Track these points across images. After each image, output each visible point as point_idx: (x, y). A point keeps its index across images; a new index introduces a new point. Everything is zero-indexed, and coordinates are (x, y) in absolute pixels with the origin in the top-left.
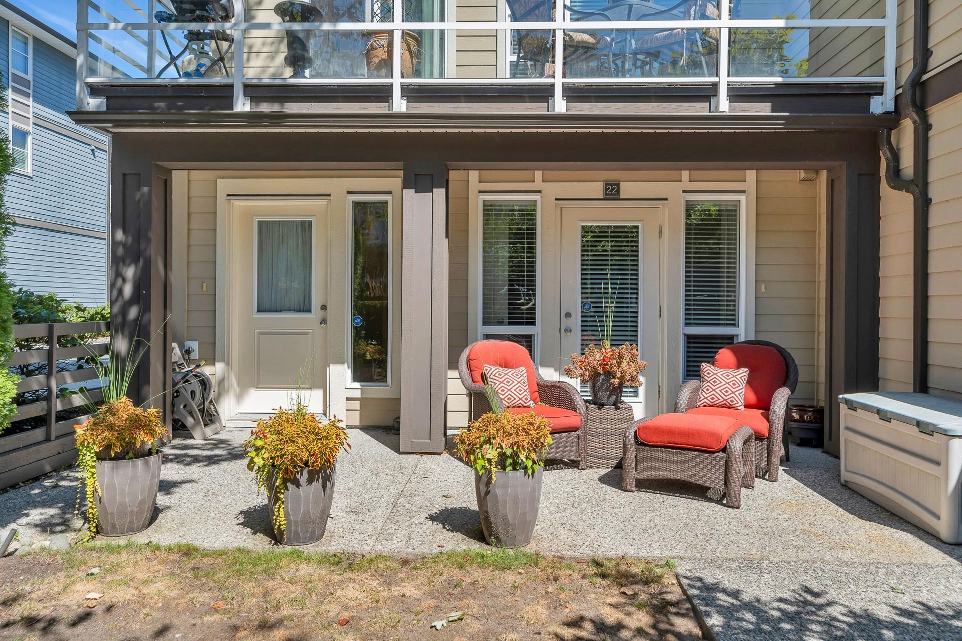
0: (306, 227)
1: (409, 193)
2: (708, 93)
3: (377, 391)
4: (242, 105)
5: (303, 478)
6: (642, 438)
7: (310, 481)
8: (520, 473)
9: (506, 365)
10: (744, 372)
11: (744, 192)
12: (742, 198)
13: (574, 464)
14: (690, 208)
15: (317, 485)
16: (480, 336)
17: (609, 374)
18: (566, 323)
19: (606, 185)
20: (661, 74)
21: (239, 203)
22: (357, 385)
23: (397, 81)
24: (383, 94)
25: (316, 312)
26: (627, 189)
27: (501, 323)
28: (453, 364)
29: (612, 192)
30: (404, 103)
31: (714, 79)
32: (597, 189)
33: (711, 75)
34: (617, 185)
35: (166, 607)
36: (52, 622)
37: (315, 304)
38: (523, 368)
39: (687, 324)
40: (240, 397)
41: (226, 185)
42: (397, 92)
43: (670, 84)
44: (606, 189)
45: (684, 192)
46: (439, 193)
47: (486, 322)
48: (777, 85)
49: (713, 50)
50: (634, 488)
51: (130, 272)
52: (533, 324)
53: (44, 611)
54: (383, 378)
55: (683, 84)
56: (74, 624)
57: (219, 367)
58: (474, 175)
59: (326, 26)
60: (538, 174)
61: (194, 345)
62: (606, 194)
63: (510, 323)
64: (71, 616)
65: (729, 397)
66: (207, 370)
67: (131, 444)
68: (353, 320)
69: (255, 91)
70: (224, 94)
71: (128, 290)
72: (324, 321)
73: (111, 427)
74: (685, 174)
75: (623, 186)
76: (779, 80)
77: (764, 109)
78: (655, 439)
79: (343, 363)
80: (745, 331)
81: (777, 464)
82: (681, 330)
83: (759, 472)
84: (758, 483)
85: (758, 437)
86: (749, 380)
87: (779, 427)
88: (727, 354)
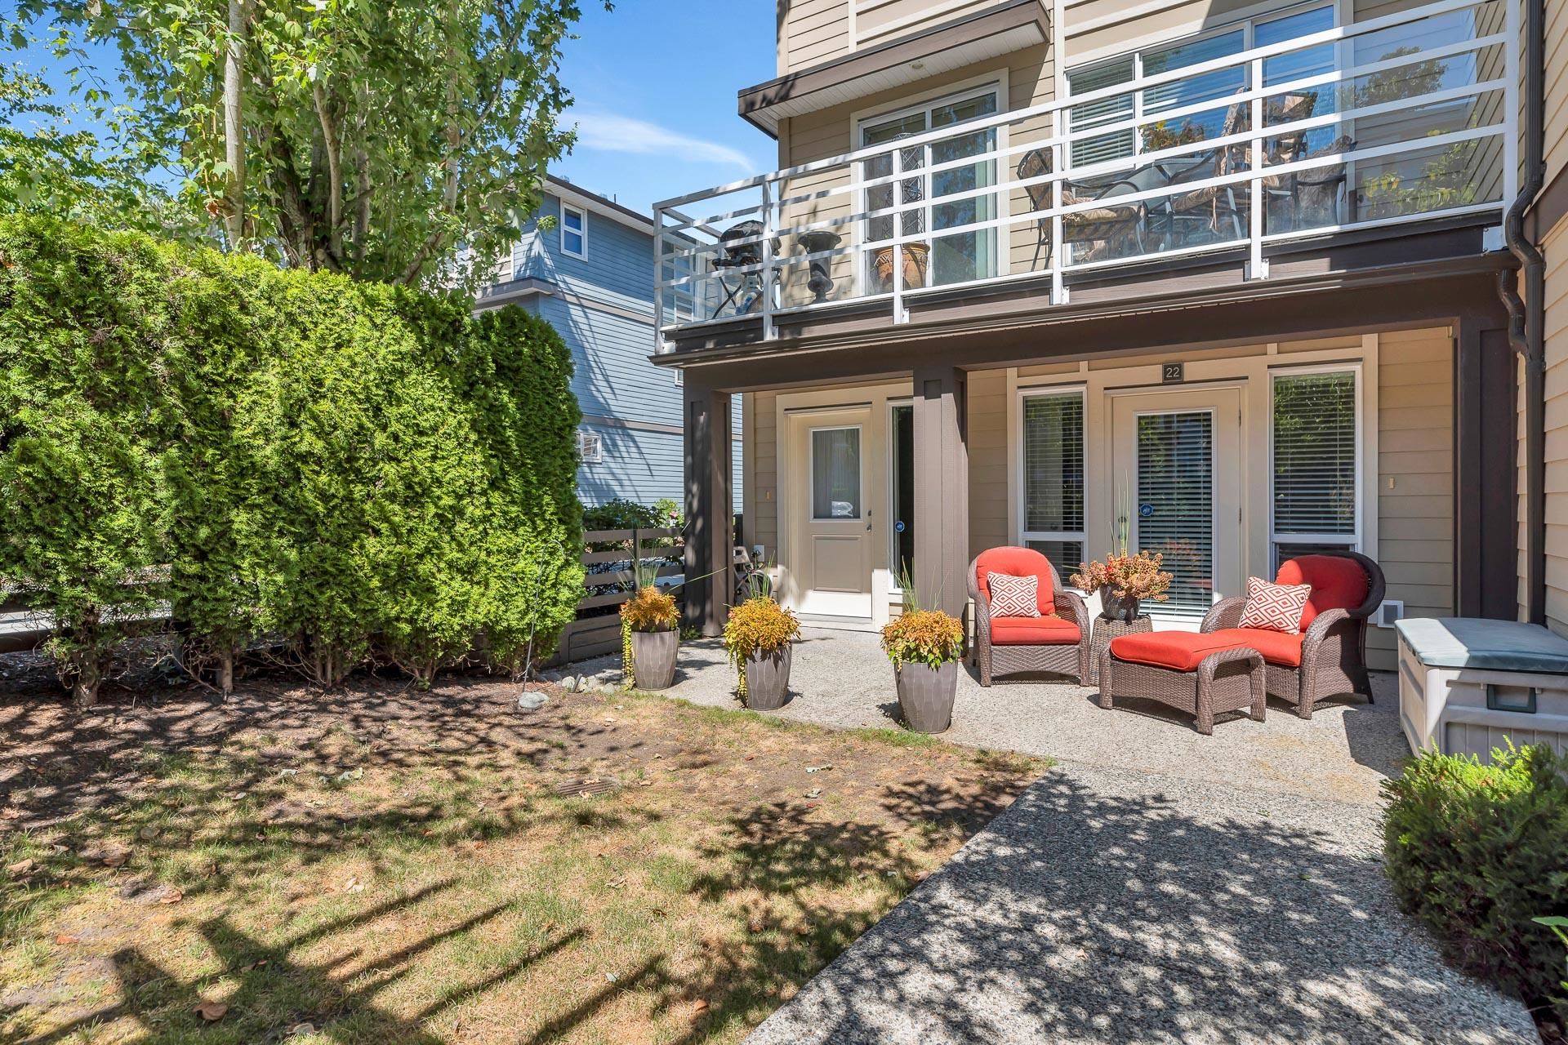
0: (854, 434)
1: (919, 401)
2: (1239, 259)
4: (770, 335)
5: (758, 655)
6: (1117, 652)
7: (763, 658)
8: (923, 665)
9: (1017, 572)
10: (1305, 590)
11: (1360, 360)
12: (1357, 368)
13: (1074, 680)
14: (1280, 387)
15: (770, 662)
16: (1021, 541)
18: (1120, 528)
19: (1165, 368)
20: (1174, 246)
21: (797, 417)
22: (900, 591)
23: (897, 294)
24: (887, 308)
25: (864, 518)
26: (1191, 370)
27: (1055, 529)
29: (1173, 375)
30: (907, 314)
31: (1246, 241)
32: (1155, 373)
33: (1243, 237)
34: (1180, 366)
35: (647, 733)
36: (580, 731)
37: (863, 510)
38: (1034, 577)
39: (1277, 530)
41: (784, 400)
42: (898, 304)
43: (1190, 255)
44: (1165, 372)
45: (1270, 367)
46: (950, 398)
47: (1031, 526)
48: (1334, 234)
49: (1244, 210)
50: (1110, 705)
51: (695, 489)
52: (1081, 529)
53: (580, 724)
55: (1206, 252)
56: (593, 734)
57: (781, 570)
58: (1012, 373)
60: (1084, 365)
61: (761, 549)
62: (1165, 378)
63: (1065, 529)
64: (592, 729)
65: (1276, 618)
67: (652, 621)
68: (895, 526)
69: (780, 320)
70: (756, 327)
71: (695, 504)
72: (869, 528)
73: (639, 607)
74: (1272, 348)
75: (1186, 366)
76: (1335, 229)
77: (1319, 267)
78: (1127, 654)
79: (885, 568)
80: (1362, 540)
81: (1310, 699)
82: (1269, 538)
83: (1275, 701)
84: (1271, 714)
85: (1277, 662)
86: (1312, 599)
87: (1312, 655)
88: (1290, 567)
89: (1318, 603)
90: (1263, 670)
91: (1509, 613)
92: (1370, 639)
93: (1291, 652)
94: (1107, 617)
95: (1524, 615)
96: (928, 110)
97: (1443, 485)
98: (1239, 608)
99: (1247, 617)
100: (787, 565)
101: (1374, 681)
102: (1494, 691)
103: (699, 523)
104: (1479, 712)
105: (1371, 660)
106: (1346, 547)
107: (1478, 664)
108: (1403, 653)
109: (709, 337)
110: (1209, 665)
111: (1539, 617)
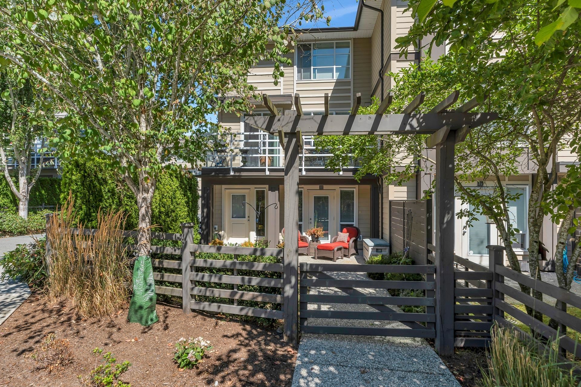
0: (244, 196)
1: (270, 192)
3: (262, 238)
4: (232, 173)
6: (317, 248)
10: (348, 234)
12: (354, 189)
13: (306, 255)
14: (341, 192)
17: (315, 234)
18: (310, 221)
19: (320, 186)
21: (227, 191)
22: (257, 237)
23: (267, 168)
24: (264, 170)
25: (247, 218)
26: (325, 188)
28: (280, 232)
29: (322, 188)
30: (269, 173)
32: (318, 188)
34: (323, 186)
37: (246, 216)
39: (341, 222)
40: (227, 240)
41: (224, 186)
42: (267, 170)
44: (320, 188)
45: (340, 188)
46: (277, 192)
50: (317, 258)
51: (205, 210)
52: (302, 221)
54: (264, 235)
57: (223, 232)
59: (250, 156)
61: (216, 227)
63: (299, 221)
65: (343, 240)
66: (220, 233)
69: (234, 170)
70: (228, 170)
71: (205, 214)
72: (249, 220)
77: (350, 174)
78: (320, 248)
79: (253, 231)
80: (355, 224)
81: (350, 254)
82: (339, 223)
83: (345, 256)
84: (344, 258)
85: (345, 248)
86: (349, 236)
87: (350, 246)
88: (345, 230)
89: (350, 237)
90: (343, 250)
91: (378, 237)
92: (358, 243)
93: (347, 246)
94: (313, 241)
95: (380, 237)
96: (262, 113)
97: (369, 213)
98: (336, 238)
99: (338, 240)
100: (225, 231)
101: (359, 251)
102: (377, 249)
103: (206, 220)
104: (375, 253)
105: (358, 247)
106: (352, 225)
107: (375, 246)
108: (364, 245)
109: (213, 171)
110: (336, 249)
111: (382, 238)
